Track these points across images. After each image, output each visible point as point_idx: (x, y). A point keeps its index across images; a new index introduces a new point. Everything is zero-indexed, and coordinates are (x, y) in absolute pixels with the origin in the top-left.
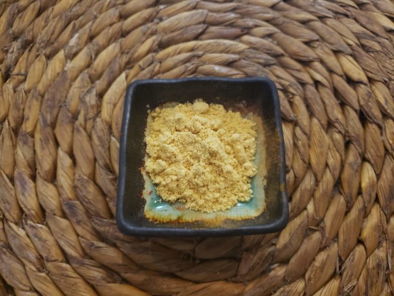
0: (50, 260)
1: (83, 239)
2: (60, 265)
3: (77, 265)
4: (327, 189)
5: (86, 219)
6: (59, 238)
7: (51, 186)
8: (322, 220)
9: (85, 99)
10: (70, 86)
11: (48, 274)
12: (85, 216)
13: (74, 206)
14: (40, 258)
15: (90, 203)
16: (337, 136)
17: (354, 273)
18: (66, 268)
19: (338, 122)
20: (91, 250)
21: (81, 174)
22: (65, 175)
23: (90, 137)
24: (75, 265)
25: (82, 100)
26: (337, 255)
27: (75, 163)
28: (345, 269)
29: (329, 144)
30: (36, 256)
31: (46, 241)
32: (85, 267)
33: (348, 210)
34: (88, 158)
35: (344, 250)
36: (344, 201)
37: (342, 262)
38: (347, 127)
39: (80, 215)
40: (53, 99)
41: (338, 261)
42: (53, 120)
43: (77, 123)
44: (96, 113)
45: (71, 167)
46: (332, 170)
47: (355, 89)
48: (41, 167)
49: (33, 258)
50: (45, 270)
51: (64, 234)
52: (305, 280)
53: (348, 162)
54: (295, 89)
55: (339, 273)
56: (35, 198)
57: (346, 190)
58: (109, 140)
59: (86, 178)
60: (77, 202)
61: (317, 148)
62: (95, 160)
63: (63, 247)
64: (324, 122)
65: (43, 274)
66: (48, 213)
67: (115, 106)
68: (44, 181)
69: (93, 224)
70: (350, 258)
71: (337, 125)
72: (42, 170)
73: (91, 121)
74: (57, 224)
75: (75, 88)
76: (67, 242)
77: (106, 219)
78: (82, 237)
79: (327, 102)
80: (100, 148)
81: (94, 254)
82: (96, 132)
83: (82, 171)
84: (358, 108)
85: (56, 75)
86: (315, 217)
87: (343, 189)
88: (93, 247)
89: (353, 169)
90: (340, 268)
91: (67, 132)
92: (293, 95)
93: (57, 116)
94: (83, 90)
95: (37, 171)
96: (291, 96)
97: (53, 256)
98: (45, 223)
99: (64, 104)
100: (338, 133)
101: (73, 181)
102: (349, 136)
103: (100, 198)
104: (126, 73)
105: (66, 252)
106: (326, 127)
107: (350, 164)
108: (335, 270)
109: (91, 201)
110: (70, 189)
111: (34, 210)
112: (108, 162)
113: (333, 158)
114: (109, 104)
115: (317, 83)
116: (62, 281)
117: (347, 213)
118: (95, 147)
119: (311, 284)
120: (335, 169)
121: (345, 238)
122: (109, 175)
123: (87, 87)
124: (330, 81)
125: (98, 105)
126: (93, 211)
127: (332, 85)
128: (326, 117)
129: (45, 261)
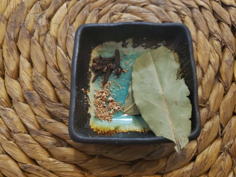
0: (16, 132)
1: (39, 117)
2: (23, 135)
3: (35, 135)
4: (211, 79)
5: (41, 103)
6: (22, 117)
7: (15, 82)
8: (208, 100)
9: (38, 21)
10: (28, 13)
11: (15, 142)
12: (40, 101)
13: (32, 95)
14: (9, 131)
15: (44, 92)
16: (216, 43)
17: (232, 136)
18: (28, 137)
19: (216, 33)
20: (45, 124)
21: (37, 72)
22: (25, 73)
23: (43, 48)
24: (34, 135)
25: (36, 22)
26: (219, 124)
27: (32, 65)
28: (225, 132)
29: (211, 49)
30: (6, 130)
31: (13, 119)
32: (41, 136)
33: (226, 93)
34: (41, 62)
35: (224, 120)
36: (223, 86)
37: (222, 128)
38: (223, 37)
39: (37, 101)
40: (15, 21)
41: (220, 127)
42: (15, 36)
43: (33, 38)
44: (46, 30)
45: (29, 68)
46: (213, 66)
47: (227, 10)
48: (7, 68)
49: (4, 131)
50: (12, 139)
51: (26, 114)
52: (197, 141)
53: (224, 60)
54: (185, 12)
55: (221, 135)
56: (4, 90)
57: (224, 79)
58: (56, 49)
59: (40, 75)
60: (34, 92)
61: (202, 51)
62: (47, 63)
63: (25, 123)
64: (207, 33)
65: (12, 142)
66: (14, 100)
67: (59, 25)
68: (10, 78)
69: (46, 107)
70: (228, 125)
71: (216, 35)
72: (8, 71)
73: (43, 36)
74: (20, 107)
75: (30, 14)
76: (28, 119)
77: (55, 103)
78: (38, 116)
79: (208, 20)
80: (49, 54)
81: (47, 127)
82: (46, 43)
83: (37, 71)
84: (230, 23)
85: (17, 5)
86: (203, 98)
87: (222, 79)
88: (46, 123)
89: (228, 64)
90: (222, 132)
91: (26, 44)
92: (184, 15)
93: (19, 33)
94: (36, 15)
95: (5, 72)
96: (183, 16)
97: (18, 130)
98: (12, 107)
99: (23, 25)
100: (216, 40)
101: (31, 77)
102: (225, 43)
103: (50, 88)
104: (66, 3)
105: (27, 126)
106: (208, 37)
107: (226, 61)
108: (218, 133)
109: (44, 90)
110: (29, 84)
111: (4, 98)
112: (56, 64)
113: (214, 57)
114: (55, 24)
115: (201, 7)
116: (25, 146)
117: (225, 95)
118: (46, 54)
119: (202, 143)
120: (215, 64)
121: (224, 112)
122: (56, 73)
123: (39, 13)
124: (210, 5)
125: (47, 25)
126: (45, 97)
127: (211, 9)
128: (208, 30)
129: (12, 133)
